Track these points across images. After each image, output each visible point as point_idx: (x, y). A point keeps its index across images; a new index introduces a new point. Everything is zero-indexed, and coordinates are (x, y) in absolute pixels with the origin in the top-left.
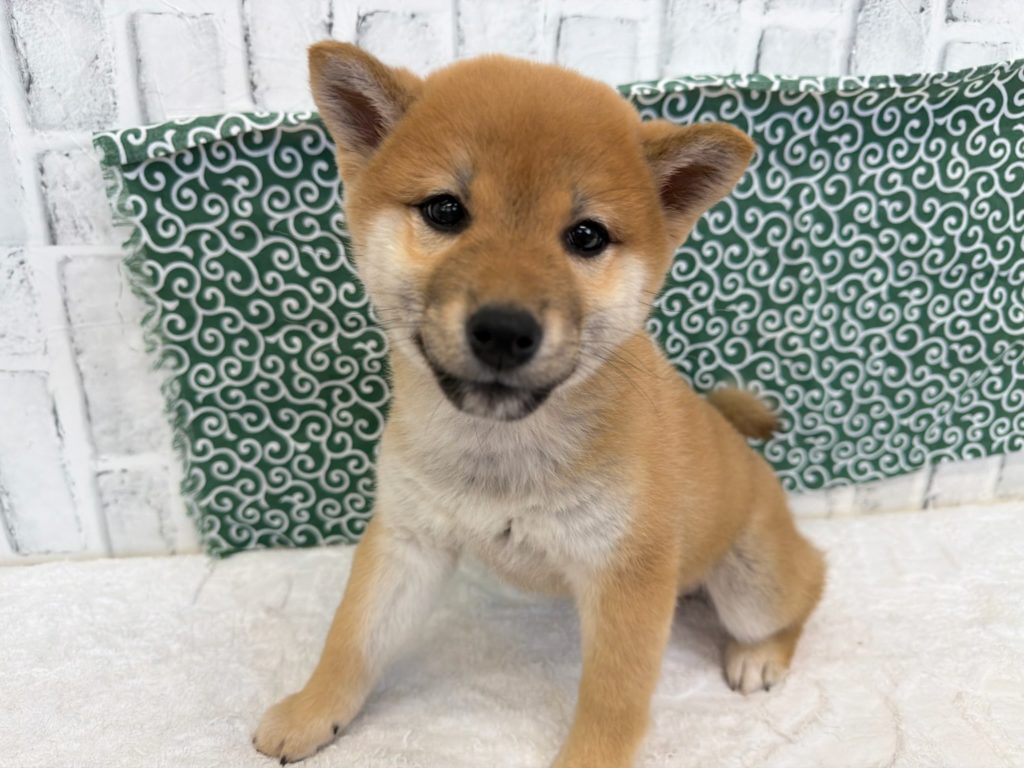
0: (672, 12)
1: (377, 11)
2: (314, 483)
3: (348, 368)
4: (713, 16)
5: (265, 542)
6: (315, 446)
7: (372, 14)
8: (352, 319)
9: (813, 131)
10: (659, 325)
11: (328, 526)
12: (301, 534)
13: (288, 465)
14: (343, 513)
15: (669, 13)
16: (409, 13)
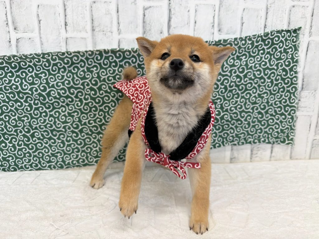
0: (95, 36)
1: (21, 38)
2: (14, 154)
3: (20, 124)
4: (105, 36)
5: (4, 170)
6: (14, 145)
7: (20, 38)
8: (20, 112)
9: (136, 64)
10: (103, 113)
11: (20, 167)
12: (12, 168)
13: (7, 150)
14: (23, 163)
15: (94, 36)
16: (29, 38)
